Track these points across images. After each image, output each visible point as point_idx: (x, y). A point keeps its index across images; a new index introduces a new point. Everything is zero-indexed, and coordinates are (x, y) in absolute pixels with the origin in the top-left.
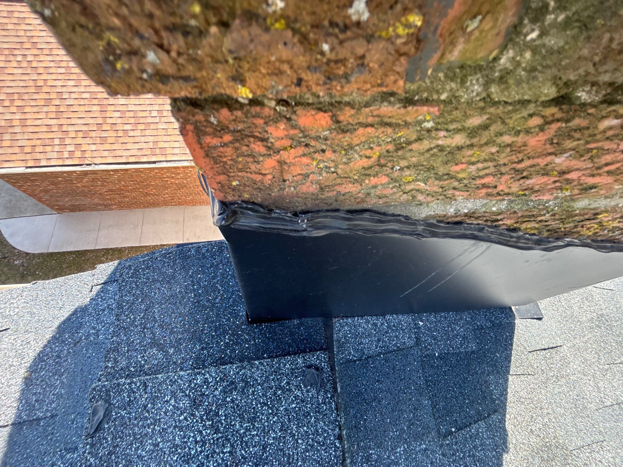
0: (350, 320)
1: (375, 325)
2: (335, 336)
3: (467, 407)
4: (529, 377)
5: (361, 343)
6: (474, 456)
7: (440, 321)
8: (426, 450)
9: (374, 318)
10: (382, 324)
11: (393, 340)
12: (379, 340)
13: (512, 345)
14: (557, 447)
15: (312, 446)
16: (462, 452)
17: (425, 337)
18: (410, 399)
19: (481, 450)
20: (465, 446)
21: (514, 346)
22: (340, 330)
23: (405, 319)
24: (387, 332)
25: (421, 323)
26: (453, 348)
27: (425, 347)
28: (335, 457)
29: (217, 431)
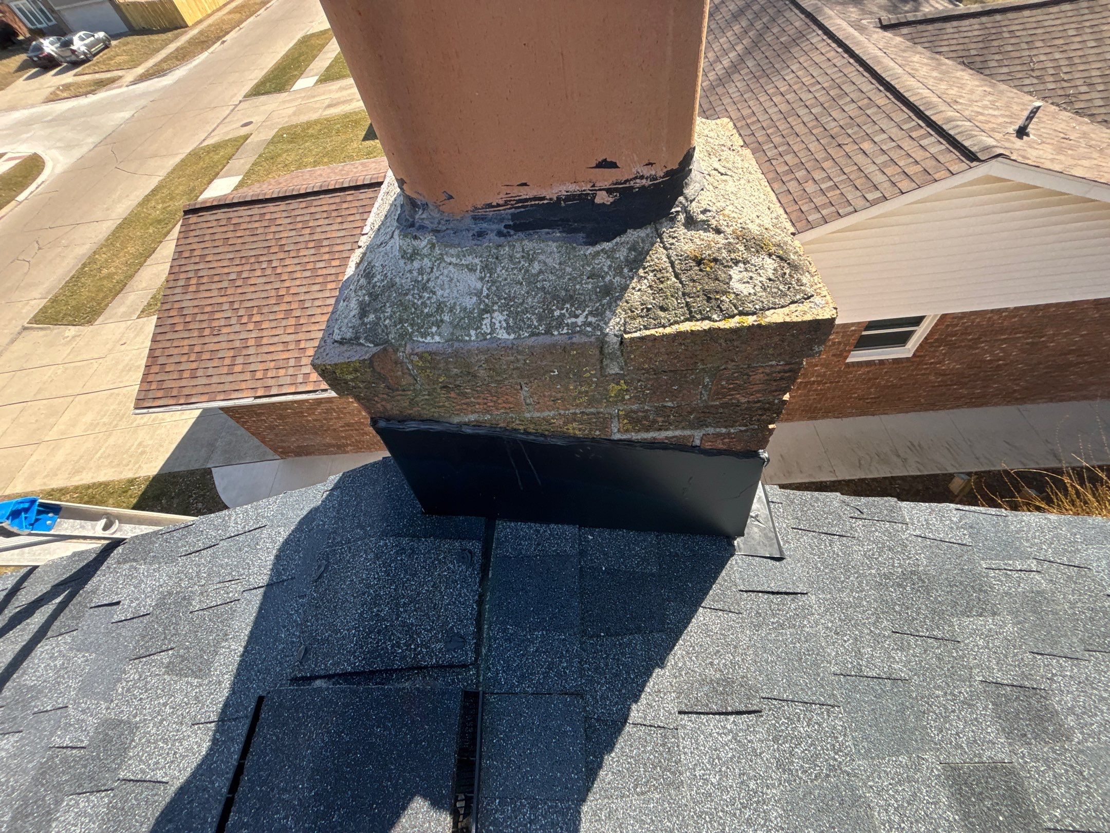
0: (513, 524)
1: (538, 531)
2: (496, 534)
3: (627, 621)
4: (730, 614)
5: (521, 544)
6: (618, 660)
7: (616, 540)
8: (564, 640)
9: (538, 525)
10: (545, 531)
11: (553, 547)
12: (538, 544)
13: (715, 578)
14: (742, 686)
15: (454, 603)
16: (605, 653)
17: (593, 551)
18: (559, 598)
19: (629, 658)
20: (611, 649)
21: (720, 580)
22: (502, 531)
23: (570, 530)
24: (549, 539)
25: (590, 537)
26: (626, 566)
27: (591, 560)
28: (471, 614)
29: (388, 575)
